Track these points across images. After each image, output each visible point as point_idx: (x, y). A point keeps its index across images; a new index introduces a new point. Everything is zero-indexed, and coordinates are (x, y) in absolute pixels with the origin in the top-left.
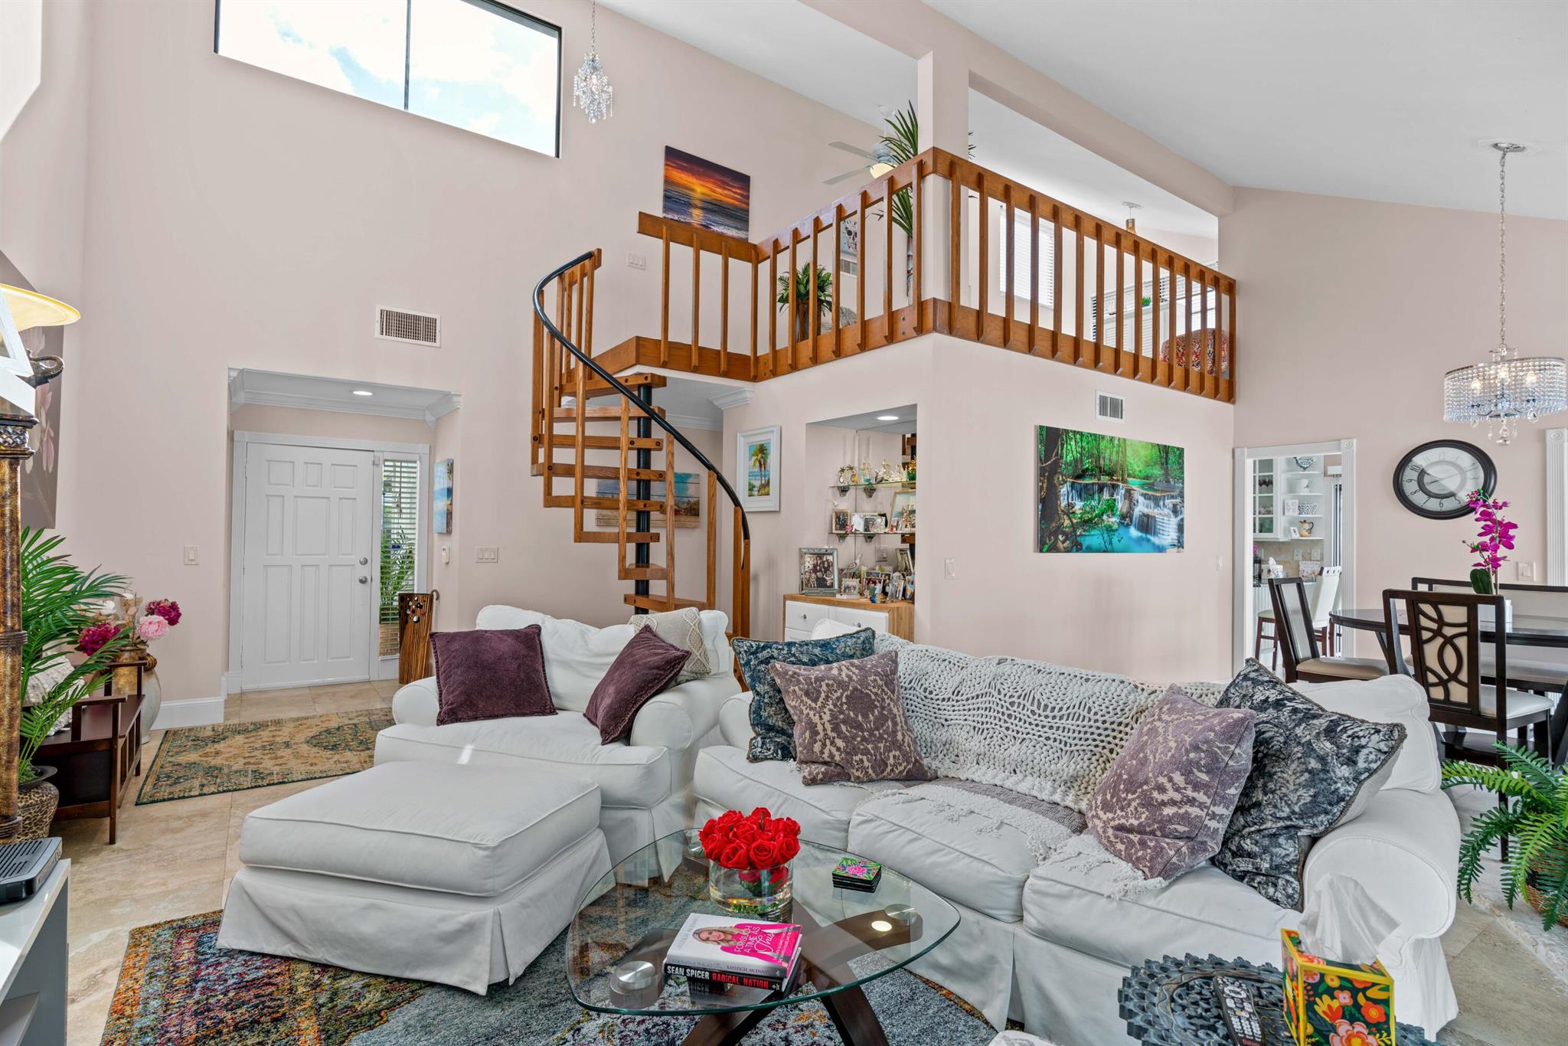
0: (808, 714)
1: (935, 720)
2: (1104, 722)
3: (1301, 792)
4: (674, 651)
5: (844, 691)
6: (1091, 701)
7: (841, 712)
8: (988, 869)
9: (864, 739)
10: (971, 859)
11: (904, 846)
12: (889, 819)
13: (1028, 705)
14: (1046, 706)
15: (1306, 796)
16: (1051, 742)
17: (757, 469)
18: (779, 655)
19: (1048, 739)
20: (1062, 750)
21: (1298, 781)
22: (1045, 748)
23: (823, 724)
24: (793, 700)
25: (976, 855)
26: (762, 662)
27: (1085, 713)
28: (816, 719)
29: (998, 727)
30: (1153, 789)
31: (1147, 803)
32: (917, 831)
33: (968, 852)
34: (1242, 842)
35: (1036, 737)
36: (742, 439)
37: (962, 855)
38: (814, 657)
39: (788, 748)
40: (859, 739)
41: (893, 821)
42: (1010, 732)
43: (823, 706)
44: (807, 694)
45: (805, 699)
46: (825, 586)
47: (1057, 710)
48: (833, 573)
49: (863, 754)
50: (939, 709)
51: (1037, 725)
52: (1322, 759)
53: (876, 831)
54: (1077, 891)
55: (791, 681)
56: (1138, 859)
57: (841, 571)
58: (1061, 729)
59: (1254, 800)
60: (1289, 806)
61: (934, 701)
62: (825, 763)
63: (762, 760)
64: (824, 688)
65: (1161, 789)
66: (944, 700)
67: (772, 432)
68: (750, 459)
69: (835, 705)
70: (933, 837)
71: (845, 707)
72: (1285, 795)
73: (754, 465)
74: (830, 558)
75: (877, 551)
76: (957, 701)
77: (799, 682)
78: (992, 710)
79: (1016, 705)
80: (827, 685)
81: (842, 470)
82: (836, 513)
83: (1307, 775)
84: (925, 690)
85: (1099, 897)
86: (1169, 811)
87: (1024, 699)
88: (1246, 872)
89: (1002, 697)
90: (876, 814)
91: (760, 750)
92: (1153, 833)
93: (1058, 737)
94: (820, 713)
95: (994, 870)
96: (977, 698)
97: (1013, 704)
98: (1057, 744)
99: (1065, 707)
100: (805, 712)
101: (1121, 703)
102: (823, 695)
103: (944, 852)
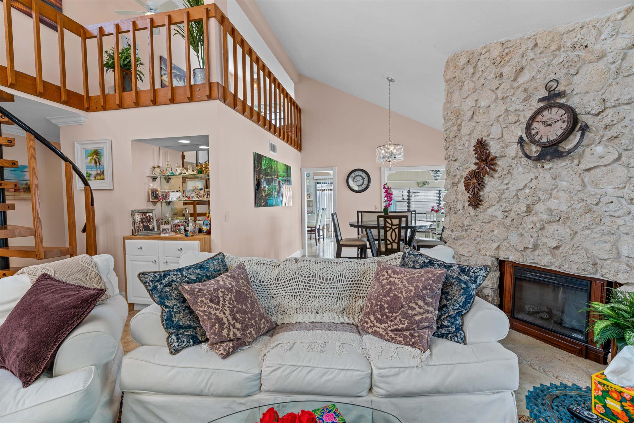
0: (215, 314)
1: (269, 296)
2: (352, 281)
3: (462, 297)
4: (85, 291)
5: (232, 293)
6: (344, 273)
7: (234, 307)
8: (356, 373)
9: (249, 319)
10: (345, 371)
11: (305, 377)
12: (290, 364)
13: (318, 279)
14: (327, 279)
15: (463, 298)
16: (332, 295)
17: (93, 164)
18: (177, 278)
19: (330, 294)
20: (337, 297)
21: (460, 293)
22: (330, 298)
23: (227, 317)
24: (201, 307)
25: (347, 368)
26: (166, 286)
27: (344, 278)
28: (221, 315)
29: (305, 293)
30: (408, 309)
31: (406, 316)
32: (309, 365)
33: (342, 368)
34: (443, 322)
35: (325, 294)
36: (79, 146)
37: (340, 371)
38: (198, 275)
39: (196, 336)
40: (247, 320)
41: (292, 364)
42: (312, 294)
43: (224, 306)
44: (211, 301)
45: (211, 304)
46: (149, 230)
47: (332, 279)
48: (153, 222)
49: (251, 328)
50: (269, 290)
51: (324, 288)
52: (465, 283)
53: (284, 373)
54: (402, 369)
55: (198, 295)
56: (413, 343)
57: (157, 221)
58: (335, 288)
59: (443, 304)
60: (458, 304)
61: (266, 286)
62: (231, 340)
63: (181, 350)
64: (221, 295)
65: (412, 309)
66: (271, 285)
67: (106, 143)
68: (87, 158)
69: (230, 303)
70: (319, 366)
71: (235, 303)
72: (456, 300)
73: (90, 162)
74: (151, 214)
75: (172, 209)
76: (279, 284)
77: (204, 295)
78: (300, 285)
79: (312, 281)
80: (222, 292)
81: (154, 168)
82: (152, 190)
83: (462, 291)
84: (260, 281)
85: (412, 368)
86: (418, 318)
87: (315, 277)
88: (444, 334)
89: (303, 278)
90: (280, 363)
91: (177, 344)
92: (414, 329)
93: (335, 292)
94: (223, 310)
95: (359, 373)
96: (290, 281)
97: (310, 280)
98: (335, 295)
99: (335, 277)
100: (213, 313)
101: (356, 271)
102: (221, 299)
103: (329, 373)
